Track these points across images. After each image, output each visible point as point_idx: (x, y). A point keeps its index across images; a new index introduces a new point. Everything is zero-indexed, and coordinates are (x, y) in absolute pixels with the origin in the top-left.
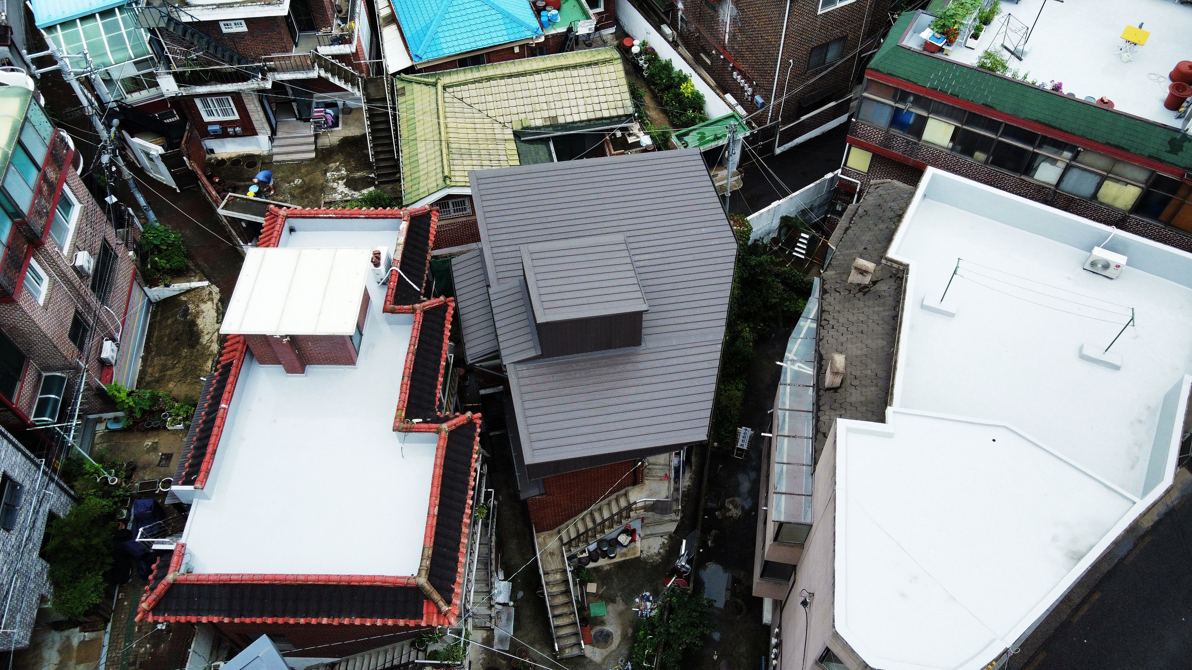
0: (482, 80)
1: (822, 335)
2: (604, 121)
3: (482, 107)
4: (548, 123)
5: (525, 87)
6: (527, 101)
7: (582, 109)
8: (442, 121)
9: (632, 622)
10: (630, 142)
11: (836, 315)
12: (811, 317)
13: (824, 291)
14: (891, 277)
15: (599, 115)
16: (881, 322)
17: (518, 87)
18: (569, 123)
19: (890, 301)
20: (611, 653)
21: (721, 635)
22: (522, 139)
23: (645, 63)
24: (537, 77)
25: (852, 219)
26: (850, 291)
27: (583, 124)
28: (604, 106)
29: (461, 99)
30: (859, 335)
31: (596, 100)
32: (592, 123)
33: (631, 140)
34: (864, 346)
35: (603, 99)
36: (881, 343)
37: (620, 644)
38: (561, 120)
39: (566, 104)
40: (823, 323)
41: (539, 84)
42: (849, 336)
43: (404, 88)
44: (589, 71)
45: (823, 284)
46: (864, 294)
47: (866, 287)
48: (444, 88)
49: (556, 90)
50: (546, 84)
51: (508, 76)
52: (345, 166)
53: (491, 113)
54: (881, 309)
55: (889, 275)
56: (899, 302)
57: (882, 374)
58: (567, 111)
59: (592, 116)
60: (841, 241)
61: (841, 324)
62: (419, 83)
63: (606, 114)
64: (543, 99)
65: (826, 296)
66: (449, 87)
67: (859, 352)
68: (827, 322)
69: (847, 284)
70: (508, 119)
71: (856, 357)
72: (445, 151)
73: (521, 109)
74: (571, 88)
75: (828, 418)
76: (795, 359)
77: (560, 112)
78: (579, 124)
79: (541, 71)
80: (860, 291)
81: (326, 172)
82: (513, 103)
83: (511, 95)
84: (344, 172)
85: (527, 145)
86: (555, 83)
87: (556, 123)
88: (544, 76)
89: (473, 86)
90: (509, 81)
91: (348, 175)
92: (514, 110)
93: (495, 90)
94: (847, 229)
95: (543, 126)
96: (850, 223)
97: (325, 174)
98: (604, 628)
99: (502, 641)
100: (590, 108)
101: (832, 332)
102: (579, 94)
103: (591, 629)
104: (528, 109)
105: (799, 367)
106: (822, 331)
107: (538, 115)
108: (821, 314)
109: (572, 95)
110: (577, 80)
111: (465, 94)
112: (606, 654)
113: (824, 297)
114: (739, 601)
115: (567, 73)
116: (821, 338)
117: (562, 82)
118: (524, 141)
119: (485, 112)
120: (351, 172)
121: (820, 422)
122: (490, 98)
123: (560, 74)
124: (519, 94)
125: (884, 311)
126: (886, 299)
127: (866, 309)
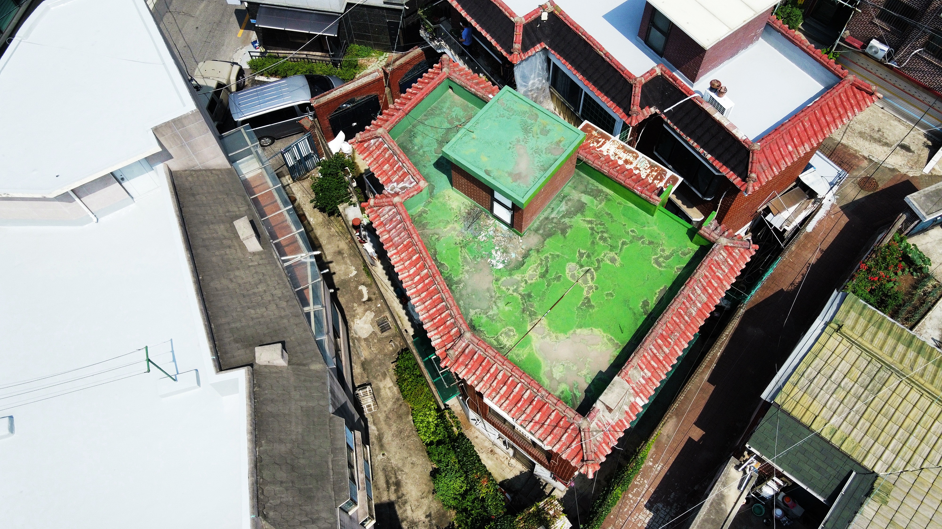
16: (227, 309)
22: (854, 473)
30: (245, 292)
34: (234, 280)
42: (256, 290)
73: (907, 512)
85: (841, 470)
92: (912, 503)
118: (848, 473)
125: (229, 323)
126: (232, 338)
127: (251, 323)
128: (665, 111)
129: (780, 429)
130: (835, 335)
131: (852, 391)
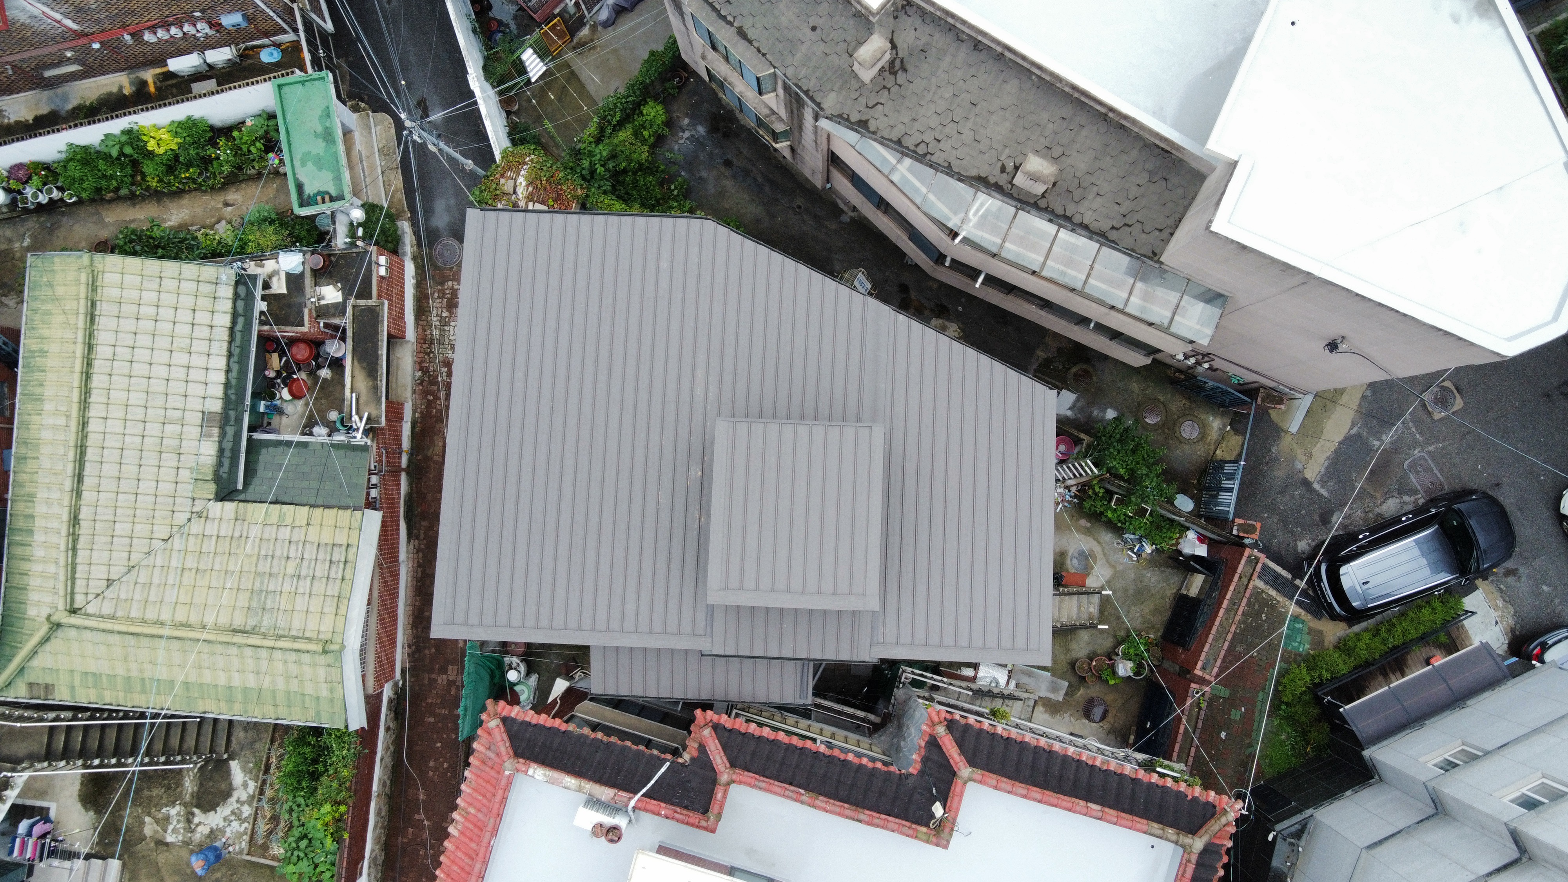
0: (74, 534)
1: (941, 161)
2: (239, 327)
3: (141, 546)
4: (216, 431)
5: (111, 455)
6: (150, 458)
7: (198, 361)
8: (166, 631)
9: (1073, 516)
10: (284, 290)
11: (917, 126)
12: (893, 161)
13: (862, 126)
14: (896, 18)
15: (223, 335)
16: (972, 71)
17: (110, 470)
18: (226, 394)
19: (940, 40)
20: (1104, 554)
21: (1111, 407)
22: (240, 486)
23: (50, 192)
24: (94, 426)
25: (724, 18)
26: (885, 87)
27: (235, 368)
28: (203, 317)
29: (110, 582)
30: (977, 109)
31: (183, 330)
32: (236, 351)
33: (279, 287)
34: (1001, 112)
35: (184, 316)
36: (1013, 85)
37: (1096, 540)
38: (216, 406)
39: (177, 387)
40: (921, 150)
41: (115, 426)
42: (969, 124)
43: (31, 685)
44: (104, 322)
45: (848, 120)
46: (905, 70)
47: (892, 63)
48: (74, 611)
49: (136, 398)
50: (117, 412)
51: (79, 482)
52: (159, 806)
53: (162, 531)
54: (948, 59)
55: (892, 19)
56: (952, 28)
57: (1068, 110)
58: (195, 390)
59: (220, 348)
60: (764, 55)
61: (940, 127)
62: (34, 653)
63: (225, 320)
64: (153, 429)
65: (872, 126)
66: (72, 601)
67: (1007, 125)
68: (923, 146)
69: (870, 86)
70: (183, 503)
71: (1012, 131)
72: (254, 640)
73: (167, 474)
74: (140, 369)
75: (1090, 212)
76: (962, 215)
77: (195, 404)
78: (234, 374)
79: (83, 417)
80: (894, 73)
81: (161, 843)
82: (146, 486)
83: (127, 486)
84: (174, 811)
85: (256, 481)
86: (118, 396)
87: (218, 417)
88: (95, 412)
89: (82, 555)
90: (87, 481)
91: (185, 805)
92: (166, 488)
93: (104, 514)
94: (742, 33)
95: (220, 442)
96: (731, 24)
97: (167, 844)
98: (1070, 554)
99: (1054, 689)
100: (200, 346)
101: (946, 145)
102: (161, 357)
103: (1068, 571)
104: (170, 460)
105: (975, 214)
106: (934, 159)
107: (189, 445)
108: (902, 146)
109: (160, 371)
110: (123, 353)
111: (99, 572)
112: (1104, 561)
113: (872, 129)
114: (1074, 370)
115: (98, 365)
116: (946, 164)
117: (120, 382)
118: (246, 483)
119: (157, 544)
120: (180, 797)
121: (1091, 227)
122: (122, 528)
123: (97, 381)
124: (130, 470)
125: (954, 56)
126: (934, 44)
127: (934, 80)
128: (668, 764)
129: (341, 485)
130: (328, 636)
131: (281, 579)
